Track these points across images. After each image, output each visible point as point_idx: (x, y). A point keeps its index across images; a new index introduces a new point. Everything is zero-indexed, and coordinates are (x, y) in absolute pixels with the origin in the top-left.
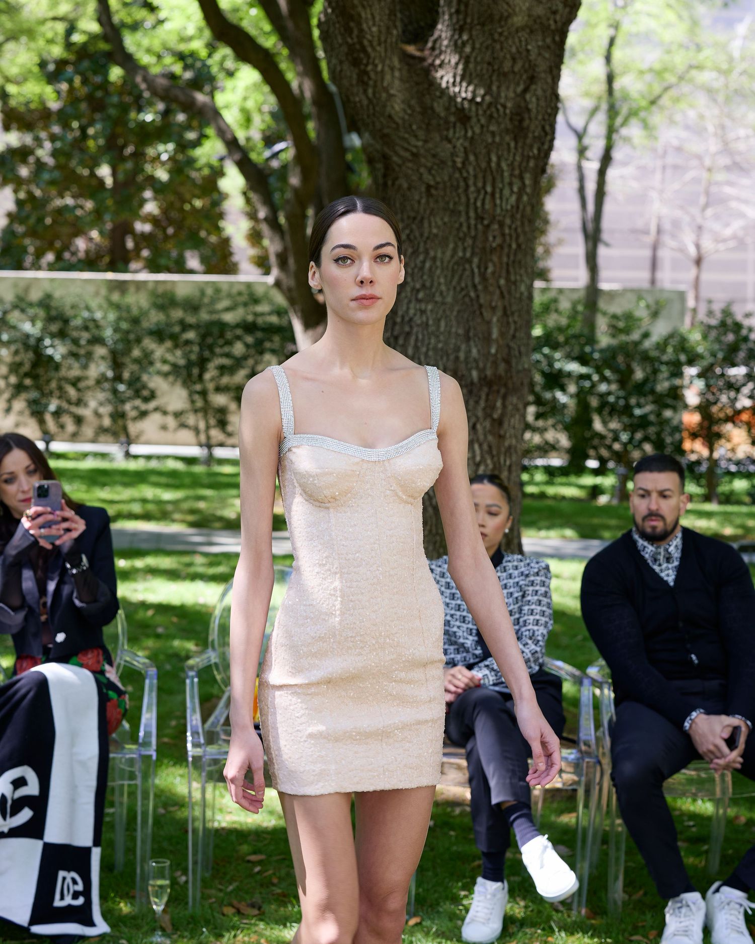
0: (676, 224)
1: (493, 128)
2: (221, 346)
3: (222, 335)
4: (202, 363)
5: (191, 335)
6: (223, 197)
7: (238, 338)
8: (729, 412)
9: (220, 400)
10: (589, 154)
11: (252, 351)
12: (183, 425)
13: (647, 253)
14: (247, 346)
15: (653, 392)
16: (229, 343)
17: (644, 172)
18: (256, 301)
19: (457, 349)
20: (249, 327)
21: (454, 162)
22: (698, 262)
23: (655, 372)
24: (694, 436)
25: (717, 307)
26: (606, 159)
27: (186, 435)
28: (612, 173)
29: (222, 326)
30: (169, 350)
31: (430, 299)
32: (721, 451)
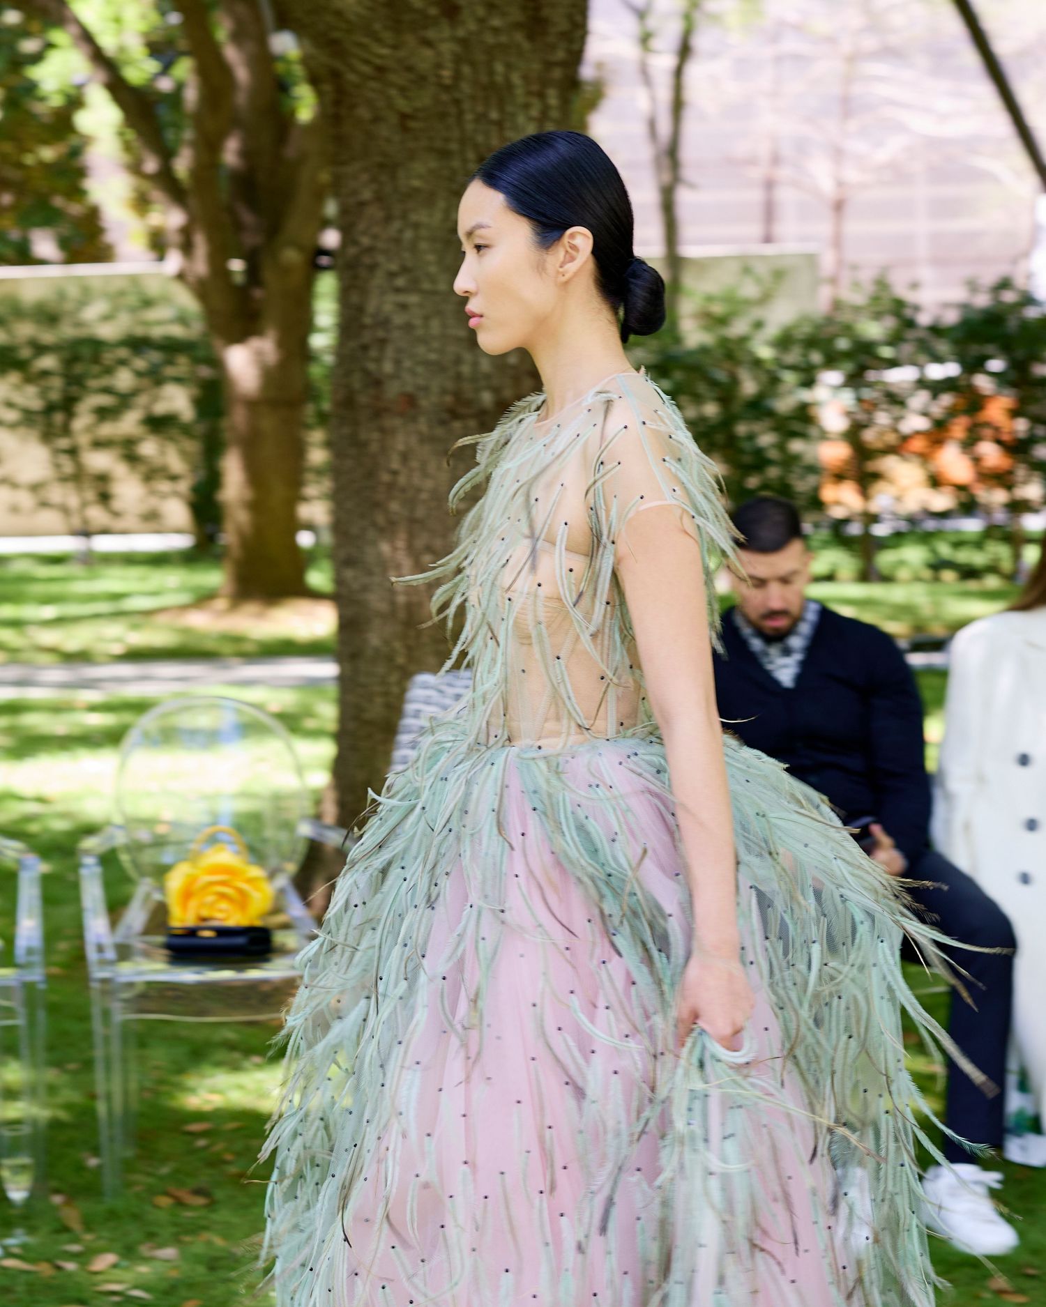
0: (802, 147)
1: (496, 22)
2: (96, 377)
3: (96, 359)
4: (68, 405)
5: (48, 362)
6: (86, 141)
7: (123, 362)
8: (891, 439)
9: (99, 461)
10: (655, 43)
11: (146, 382)
12: (44, 504)
13: (756, 196)
14: (139, 374)
15: (770, 413)
16: (109, 371)
17: (743, 67)
18: (148, 303)
19: (458, 361)
20: (137, 344)
21: (439, 77)
22: (839, 206)
23: (774, 381)
24: (839, 477)
25: (867, 276)
26: (685, 51)
27: (50, 518)
28: (695, 72)
29: (96, 345)
30: (17, 387)
31: (413, 287)
32: (882, 500)
